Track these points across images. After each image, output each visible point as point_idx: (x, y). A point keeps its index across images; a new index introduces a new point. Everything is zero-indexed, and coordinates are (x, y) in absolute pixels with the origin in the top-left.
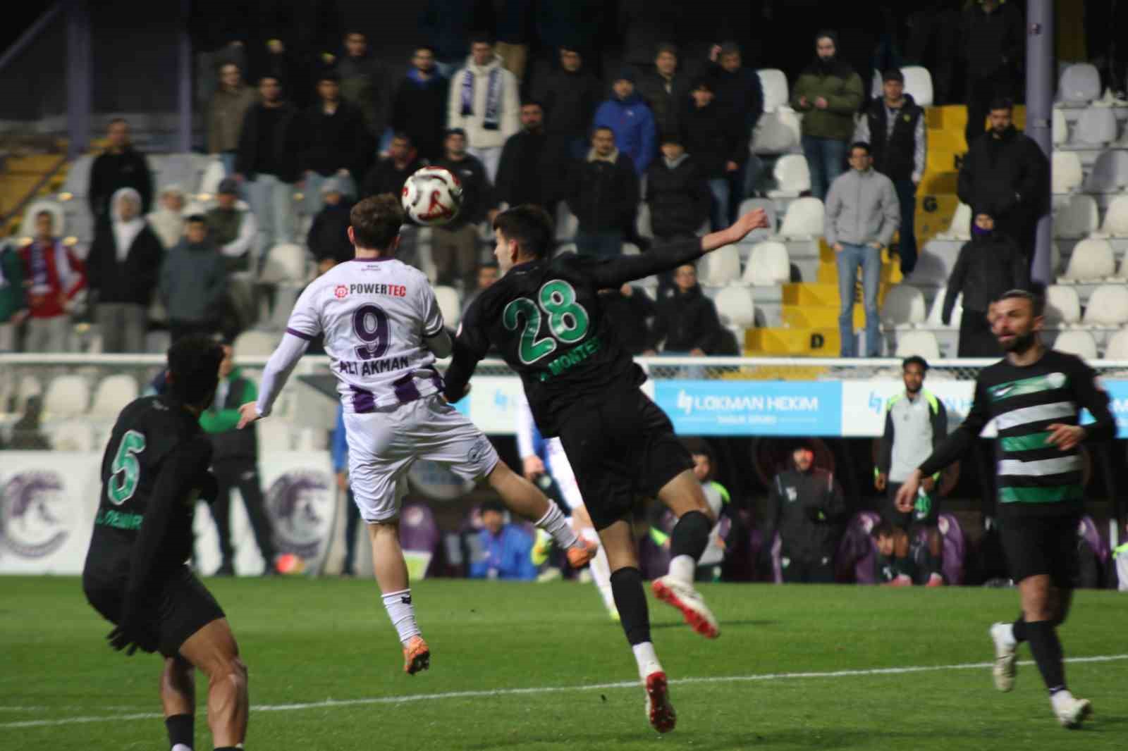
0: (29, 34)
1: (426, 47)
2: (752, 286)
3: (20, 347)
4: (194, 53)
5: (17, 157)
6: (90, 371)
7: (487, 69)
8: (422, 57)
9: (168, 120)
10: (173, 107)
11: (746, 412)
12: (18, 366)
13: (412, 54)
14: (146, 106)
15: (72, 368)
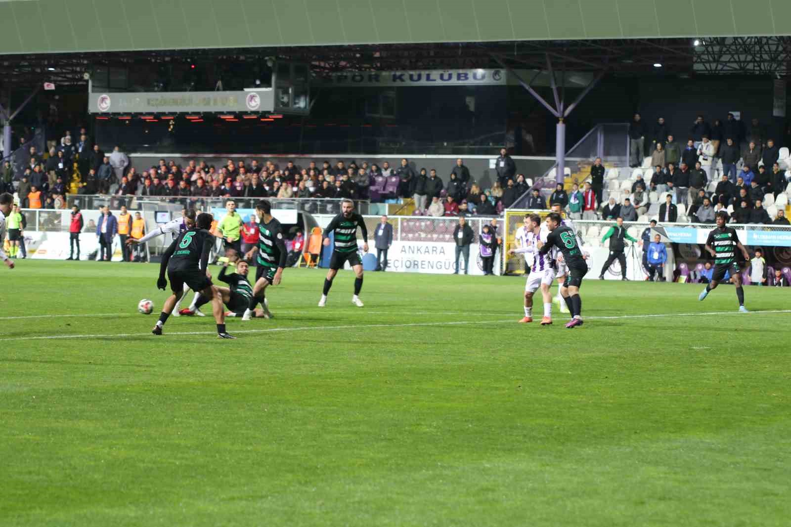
0: (587, 135)
1: (690, 140)
2: (777, 206)
3: (582, 219)
4: (630, 139)
5: (584, 168)
6: (599, 225)
7: (706, 144)
8: (690, 142)
9: (623, 158)
10: (625, 155)
11: (772, 240)
12: (581, 223)
13: (688, 142)
14: (618, 154)
15: (594, 224)
